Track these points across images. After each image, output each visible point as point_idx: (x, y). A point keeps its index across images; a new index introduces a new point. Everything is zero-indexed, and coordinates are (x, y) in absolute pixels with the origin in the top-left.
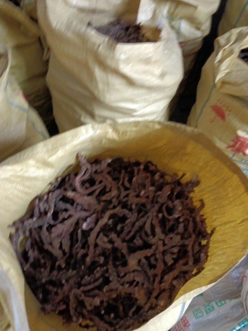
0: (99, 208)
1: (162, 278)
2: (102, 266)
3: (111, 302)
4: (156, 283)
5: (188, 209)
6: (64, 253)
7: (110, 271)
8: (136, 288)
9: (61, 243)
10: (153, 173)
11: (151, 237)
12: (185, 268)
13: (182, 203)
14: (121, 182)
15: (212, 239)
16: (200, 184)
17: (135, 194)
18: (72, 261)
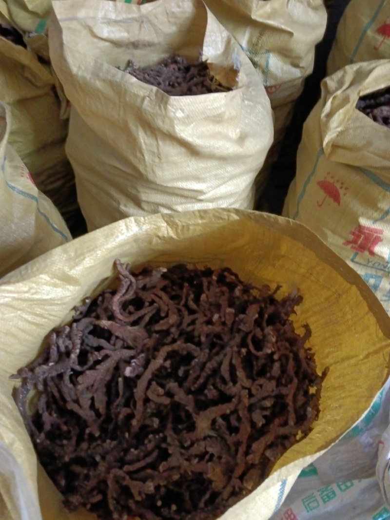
0: (150, 343)
1: (249, 447)
2: (155, 432)
3: (171, 487)
4: (239, 456)
5: (287, 340)
6: (98, 414)
7: (169, 440)
8: (210, 463)
9: (92, 399)
10: (232, 287)
11: (231, 384)
12: (283, 431)
13: (277, 331)
14: (183, 302)
15: (323, 384)
16: (304, 300)
17: (205, 319)
18: (111, 426)
